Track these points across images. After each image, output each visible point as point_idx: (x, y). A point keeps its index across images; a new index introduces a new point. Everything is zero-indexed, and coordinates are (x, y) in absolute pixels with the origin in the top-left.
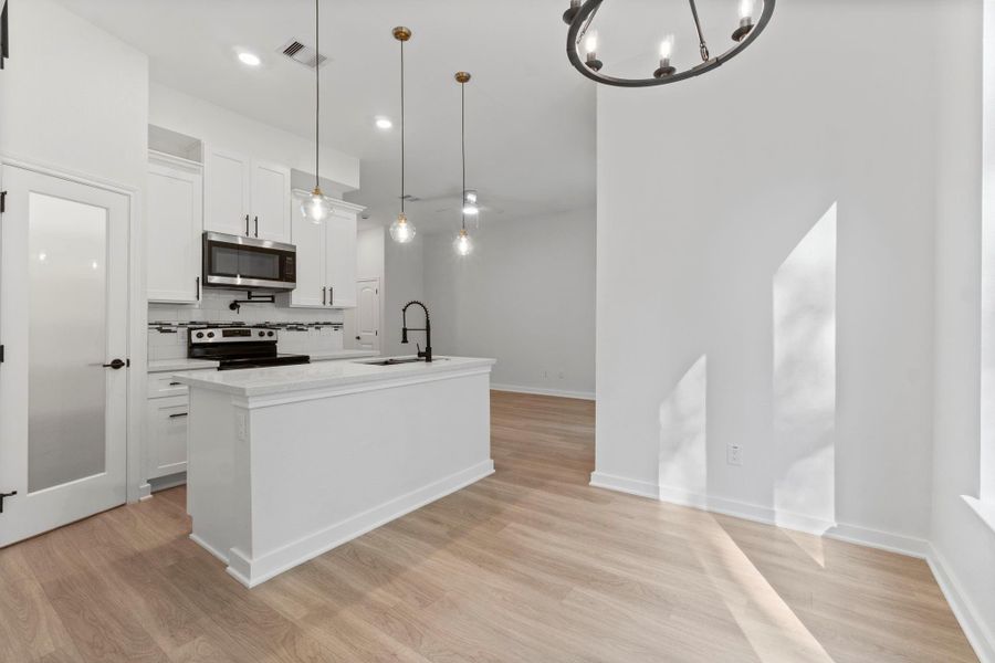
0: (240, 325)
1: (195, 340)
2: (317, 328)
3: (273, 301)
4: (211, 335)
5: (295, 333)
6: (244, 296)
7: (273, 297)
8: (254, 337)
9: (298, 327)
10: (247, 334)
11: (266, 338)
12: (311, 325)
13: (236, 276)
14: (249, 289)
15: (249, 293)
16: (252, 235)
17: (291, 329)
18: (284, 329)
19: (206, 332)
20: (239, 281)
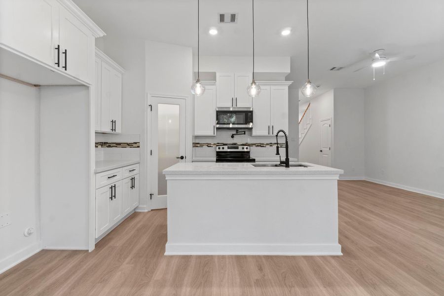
0: (235, 144)
1: (218, 150)
2: (271, 146)
3: (245, 134)
4: (223, 148)
5: (259, 148)
6: (234, 132)
7: (245, 132)
8: (240, 149)
9: (261, 145)
10: (237, 148)
11: (245, 150)
12: (267, 144)
13: (230, 124)
14: (237, 129)
15: (237, 131)
16: (234, 106)
17: (258, 146)
18: (254, 146)
19: (221, 147)
20: (231, 126)
